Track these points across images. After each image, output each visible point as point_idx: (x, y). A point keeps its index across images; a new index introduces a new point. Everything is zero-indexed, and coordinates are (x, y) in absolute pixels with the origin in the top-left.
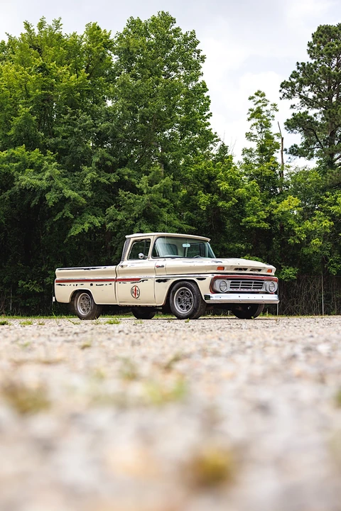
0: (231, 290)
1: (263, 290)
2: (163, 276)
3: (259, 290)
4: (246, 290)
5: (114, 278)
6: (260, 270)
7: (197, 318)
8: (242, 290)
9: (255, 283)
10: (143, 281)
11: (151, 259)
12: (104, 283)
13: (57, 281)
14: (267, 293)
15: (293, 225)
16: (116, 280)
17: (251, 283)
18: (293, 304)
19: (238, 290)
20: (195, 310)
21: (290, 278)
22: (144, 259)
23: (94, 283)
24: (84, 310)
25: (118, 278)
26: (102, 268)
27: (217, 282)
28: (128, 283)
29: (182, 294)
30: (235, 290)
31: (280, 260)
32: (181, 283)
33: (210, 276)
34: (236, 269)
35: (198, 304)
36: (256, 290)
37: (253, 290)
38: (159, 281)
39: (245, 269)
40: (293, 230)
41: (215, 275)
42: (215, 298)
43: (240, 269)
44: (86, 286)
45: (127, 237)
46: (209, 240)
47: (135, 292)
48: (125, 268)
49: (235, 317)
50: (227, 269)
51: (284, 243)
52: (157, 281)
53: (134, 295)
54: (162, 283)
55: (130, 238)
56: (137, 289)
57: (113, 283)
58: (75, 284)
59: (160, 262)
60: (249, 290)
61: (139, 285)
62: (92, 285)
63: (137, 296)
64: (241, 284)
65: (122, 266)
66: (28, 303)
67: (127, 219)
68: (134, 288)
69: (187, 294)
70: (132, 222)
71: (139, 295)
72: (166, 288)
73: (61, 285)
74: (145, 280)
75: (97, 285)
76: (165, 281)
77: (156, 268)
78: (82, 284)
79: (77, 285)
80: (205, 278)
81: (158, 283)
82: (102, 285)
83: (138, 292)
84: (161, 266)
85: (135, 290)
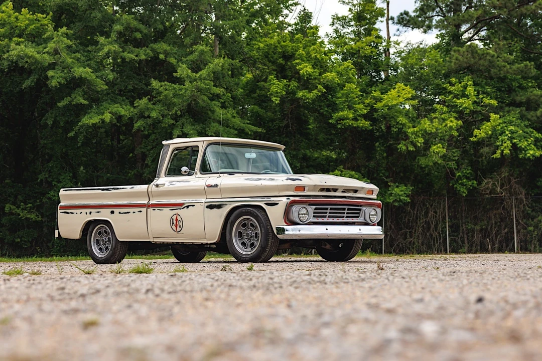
0: (315, 220)
1: (361, 220)
2: (217, 200)
3: (355, 220)
4: (336, 220)
5: (146, 202)
6: (356, 191)
7: (266, 261)
8: (331, 220)
9: (349, 209)
10: (188, 207)
11: (199, 175)
12: (131, 210)
13: (62, 207)
14: (366, 224)
15: (404, 125)
16: (148, 206)
17: (344, 209)
18: (405, 238)
19: (325, 220)
20: (263, 248)
21: (401, 201)
22: (189, 174)
23: (116, 211)
24: (100, 249)
25: (151, 202)
26: (128, 188)
27: (295, 209)
28: (166, 210)
29: (244, 225)
30: (320, 220)
31: (387, 174)
32: (243, 209)
33: (284, 199)
34: (322, 190)
35: (267, 240)
36: (350, 220)
37: (346, 220)
38: (211, 207)
39: (335, 190)
40: (405, 133)
41: (292, 198)
42: (292, 231)
43: (328, 190)
44: (104, 215)
45: (164, 142)
46: (283, 147)
47: (176, 223)
48: (161, 189)
49: (320, 258)
50: (309, 190)
51: (391, 150)
52: (207, 207)
53: (174, 227)
54: (215, 210)
55: (169, 145)
56: (179, 218)
57: (144, 210)
58: (88, 211)
59: (212, 179)
60: (341, 220)
61: (182, 212)
62: (112, 212)
63: (179, 229)
64: (328, 211)
65: (157, 186)
66: (19, 237)
67: (163, 116)
68: (174, 218)
69: (252, 225)
70: (172, 122)
71: (181, 227)
72: (221, 217)
73: (68, 213)
74: (190, 206)
75: (120, 213)
76: (219, 207)
77: (206, 188)
78: (98, 212)
79: (90, 213)
80: (277, 202)
81: (209, 209)
82: (128, 213)
83: (181, 224)
84: (214, 186)
85: (177, 220)
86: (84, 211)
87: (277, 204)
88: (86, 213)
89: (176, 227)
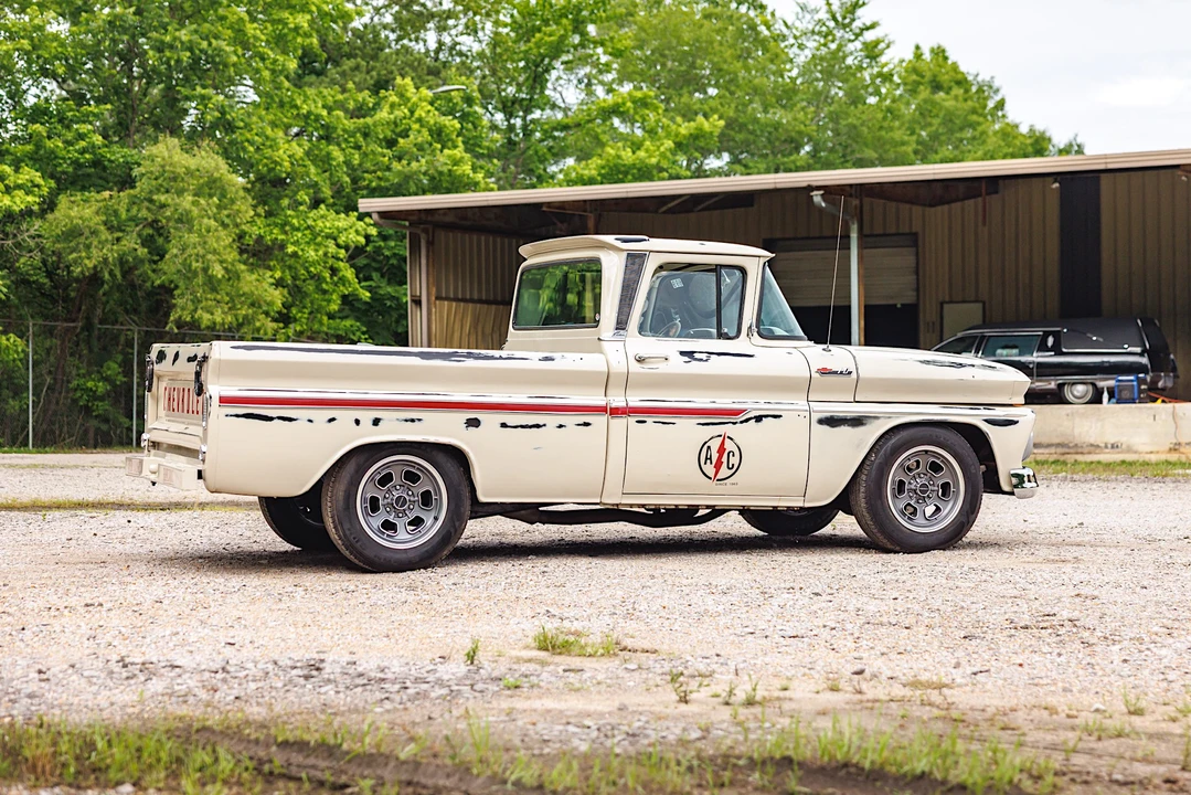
2: (845, 405)
10: (759, 419)
11: (757, 340)
12: (551, 420)
23: (490, 420)
28: (687, 425)
33: (1030, 413)
38: (831, 421)
44: (438, 429)
47: (718, 460)
52: (821, 422)
53: (709, 469)
54: (845, 430)
56: (729, 446)
57: (599, 421)
58: (366, 415)
61: (741, 433)
62: (473, 423)
63: (724, 472)
65: (641, 359)
68: (715, 445)
71: (734, 469)
73: (269, 419)
74: (766, 416)
75: (504, 425)
76: (857, 422)
77: (815, 375)
78: (413, 421)
79: (376, 422)
80: (1015, 419)
81: (826, 428)
82: (538, 426)
83: (734, 460)
84: (841, 373)
85: (721, 450)
86: (345, 416)
87: (1017, 422)
88: (357, 422)
89: (718, 466)
